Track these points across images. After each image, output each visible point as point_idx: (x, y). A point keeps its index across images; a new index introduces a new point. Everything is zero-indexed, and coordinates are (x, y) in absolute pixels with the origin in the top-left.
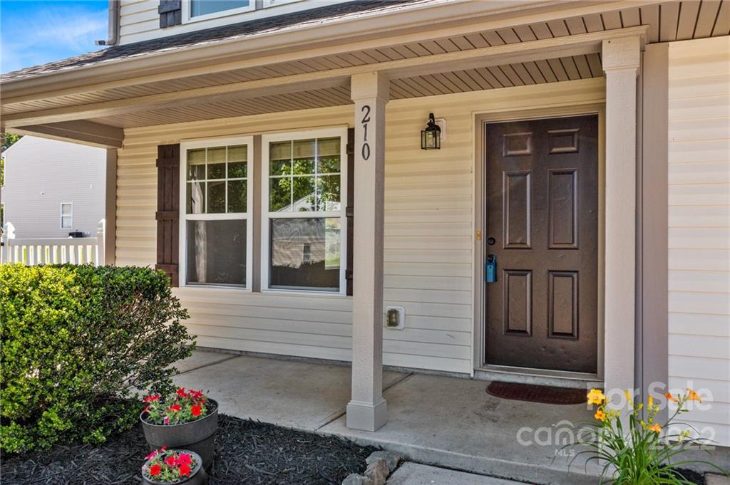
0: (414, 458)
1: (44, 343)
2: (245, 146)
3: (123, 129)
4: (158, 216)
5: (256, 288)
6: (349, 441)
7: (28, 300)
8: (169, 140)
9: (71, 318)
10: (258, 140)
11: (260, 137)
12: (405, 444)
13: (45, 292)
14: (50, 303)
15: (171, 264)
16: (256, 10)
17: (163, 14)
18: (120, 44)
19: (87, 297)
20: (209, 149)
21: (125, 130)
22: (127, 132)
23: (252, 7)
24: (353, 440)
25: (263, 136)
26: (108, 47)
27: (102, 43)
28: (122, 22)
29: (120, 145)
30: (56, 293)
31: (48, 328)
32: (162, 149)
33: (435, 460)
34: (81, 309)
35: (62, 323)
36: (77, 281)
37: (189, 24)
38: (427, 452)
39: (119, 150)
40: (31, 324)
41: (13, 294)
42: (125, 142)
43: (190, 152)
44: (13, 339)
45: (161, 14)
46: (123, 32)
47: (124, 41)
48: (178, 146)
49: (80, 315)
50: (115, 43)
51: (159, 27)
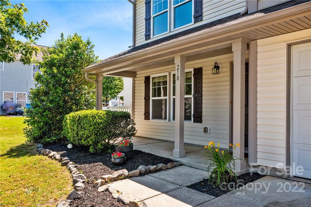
0: (185, 165)
1: (98, 127)
2: (167, 76)
3: (136, 72)
4: (145, 98)
5: (169, 120)
6: (171, 160)
7: (95, 117)
8: (147, 75)
9: (104, 122)
10: (170, 73)
11: (170, 72)
12: (184, 161)
13: (99, 116)
14: (99, 118)
15: (148, 113)
16: (170, 32)
17: (146, 36)
18: (136, 46)
19: (108, 118)
20: (158, 77)
21: (137, 72)
22: (137, 73)
23: (168, 32)
24: (172, 159)
25: (171, 72)
26: (132, 47)
27: (130, 47)
28: (136, 39)
29: (136, 77)
30: (101, 117)
31: (98, 124)
32: (146, 77)
33: (190, 165)
34: (106, 120)
35: (101, 123)
36: (106, 114)
37: (153, 38)
38: (188, 163)
39: (135, 78)
40: (96, 123)
41: (92, 116)
42: (137, 76)
43: (153, 78)
44: (92, 126)
45: (145, 36)
46: (136, 42)
47: (137, 45)
48: (150, 76)
49: (106, 122)
50: (134, 46)
51: (145, 40)
